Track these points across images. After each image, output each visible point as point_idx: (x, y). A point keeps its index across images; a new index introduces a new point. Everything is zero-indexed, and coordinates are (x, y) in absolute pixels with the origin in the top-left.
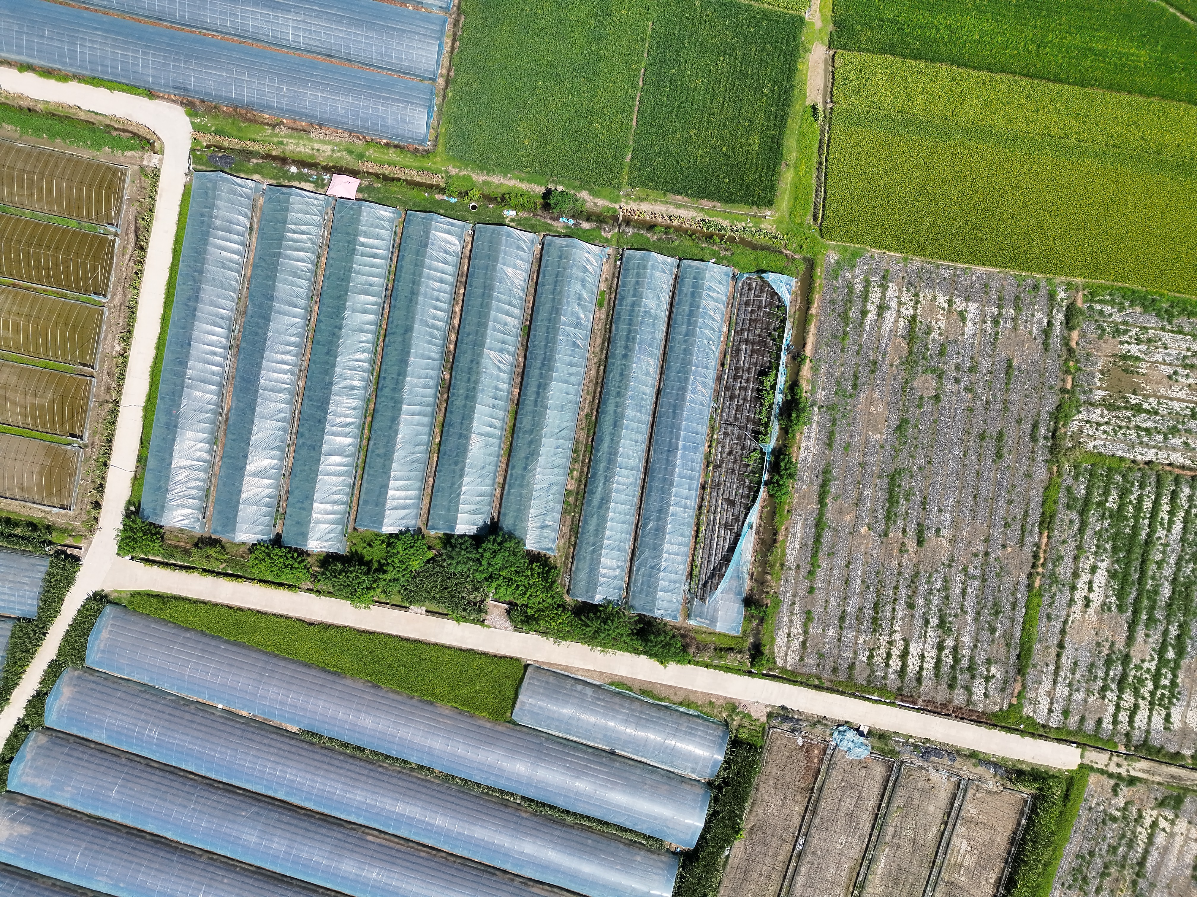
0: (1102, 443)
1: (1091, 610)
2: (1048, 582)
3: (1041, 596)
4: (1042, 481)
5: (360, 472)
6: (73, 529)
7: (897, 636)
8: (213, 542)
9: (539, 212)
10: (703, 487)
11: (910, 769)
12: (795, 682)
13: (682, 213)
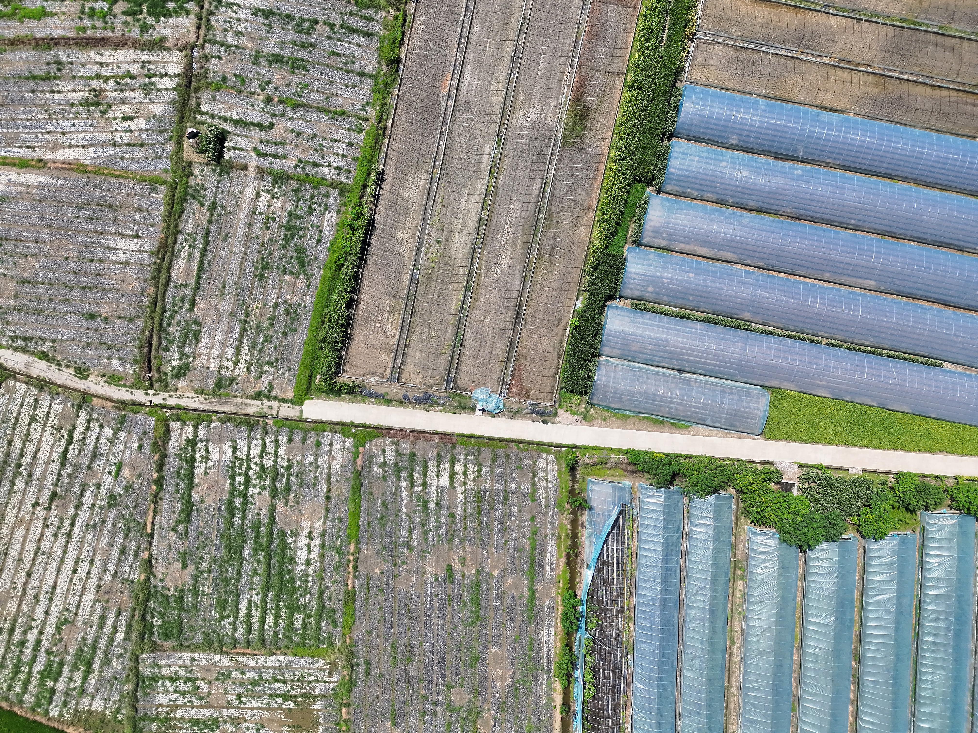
0: (312, 666)
1: (306, 530)
2: (344, 548)
3: (348, 537)
4: (357, 629)
7: (460, 490)
11: (439, 385)
12: (538, 444)
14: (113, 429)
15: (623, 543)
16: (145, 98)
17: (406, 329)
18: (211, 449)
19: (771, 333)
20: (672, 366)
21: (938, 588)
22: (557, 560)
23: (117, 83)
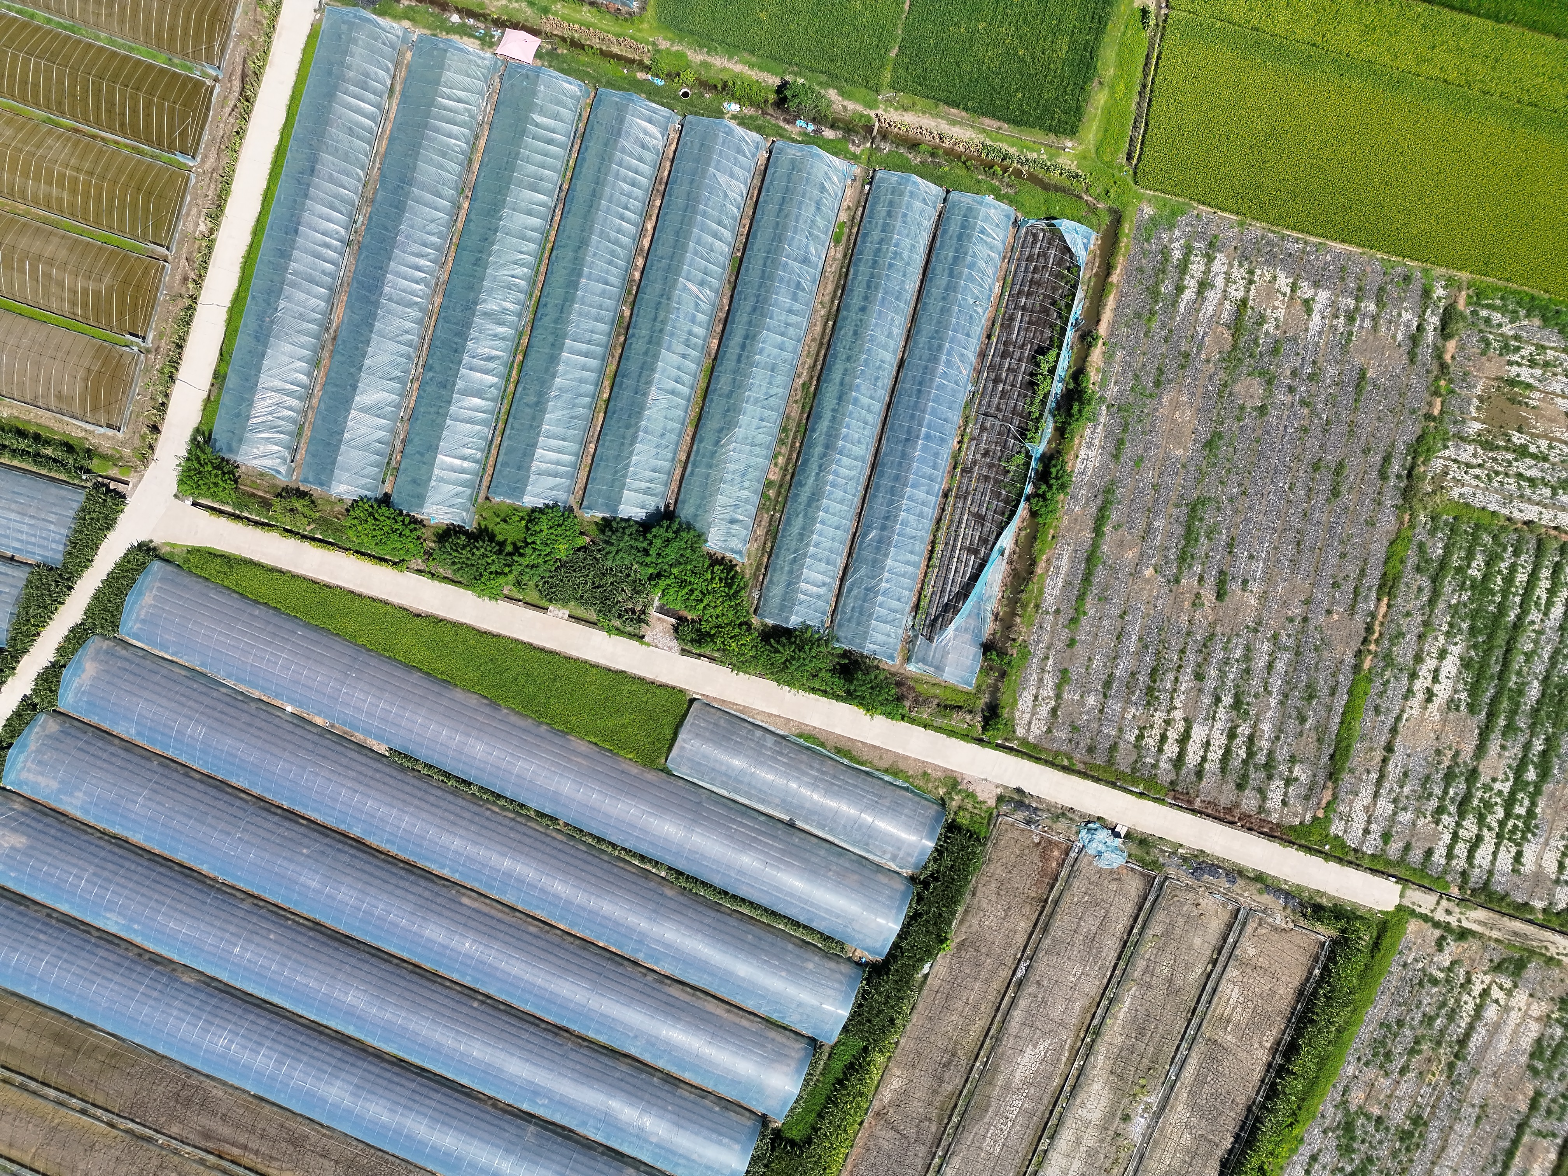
0: (1471, 490)
1: (1433, 707)
2: (1381, 664)
3: (1371, 681)
4: (1388, 532)
5: (500, 425)
6: (121, 458)
7: (1178, 715)
8: (301, 494)
9: (770, 111)
10: (946, 496)
11: (1175, 888)
12: (1037, 760)
13: (957, 132)
18: (1555, 865)
20: (803, 836)
21: (472, 408)
22: (1048, 572)
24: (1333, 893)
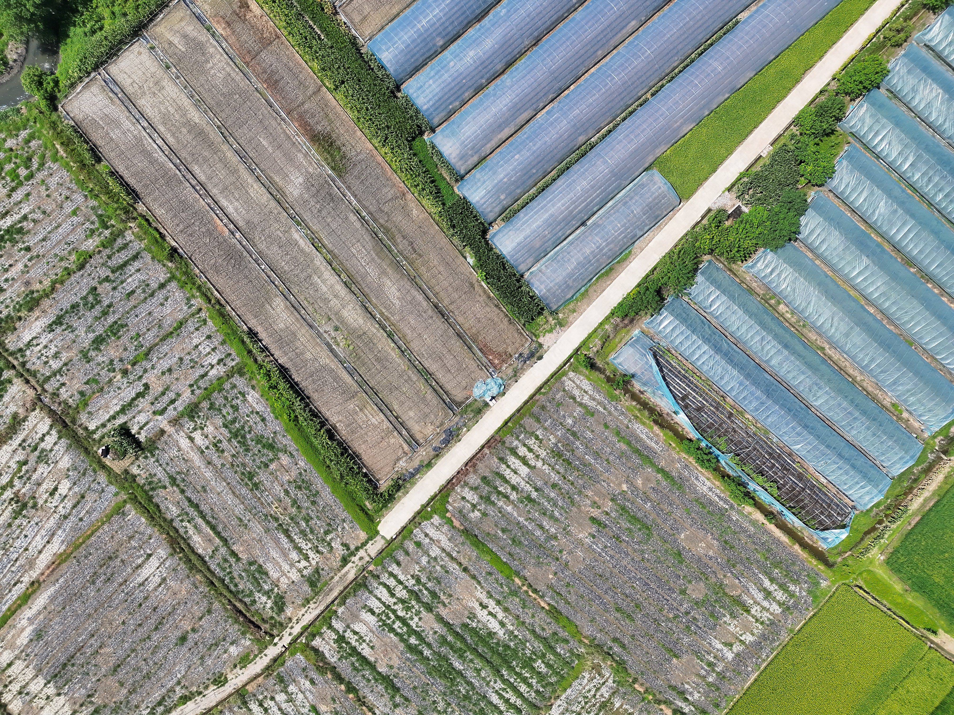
0: (584, 684)
1: (476, 605)
2: (513, 588)
3: (507, 578)
4: (583, 627)
7: (539, 464)
11: (446, 416)
12: (552, 376)
13: (920, 500)
14: (282, 691)
15: (679, 372)
16: (49, 465)
17: (384, 407)
18: (357, 630)
19: (610, 131)
20: (574, 227)
21: (906, 159)
22: (652, 432)
23: (20, 478)
24: (403, 501)
